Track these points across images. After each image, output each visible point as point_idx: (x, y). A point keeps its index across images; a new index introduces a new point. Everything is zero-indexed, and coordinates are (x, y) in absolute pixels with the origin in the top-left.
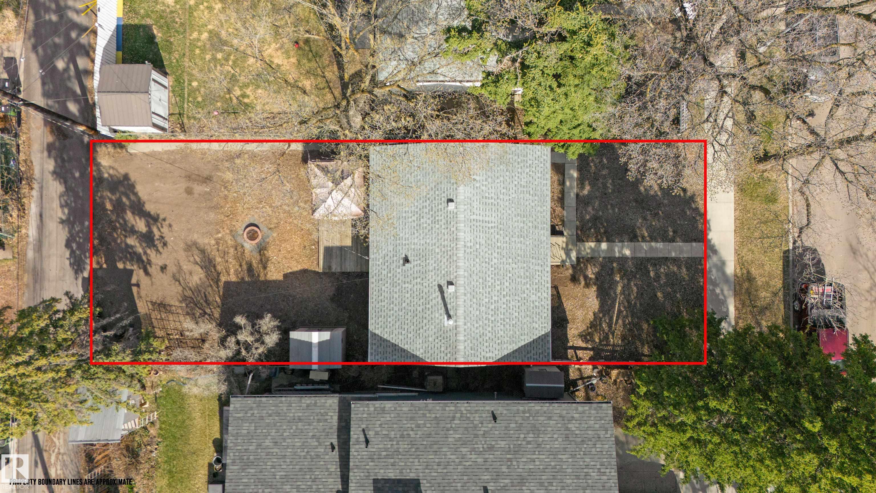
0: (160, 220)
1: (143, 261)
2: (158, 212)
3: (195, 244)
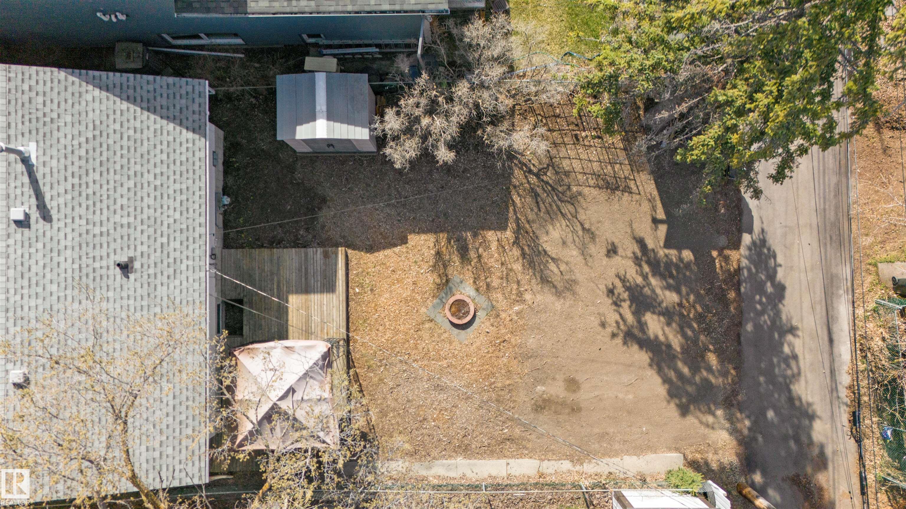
0: (621, 335)
1: (649, 263)
2: (625, 348)
3: (558, 294)
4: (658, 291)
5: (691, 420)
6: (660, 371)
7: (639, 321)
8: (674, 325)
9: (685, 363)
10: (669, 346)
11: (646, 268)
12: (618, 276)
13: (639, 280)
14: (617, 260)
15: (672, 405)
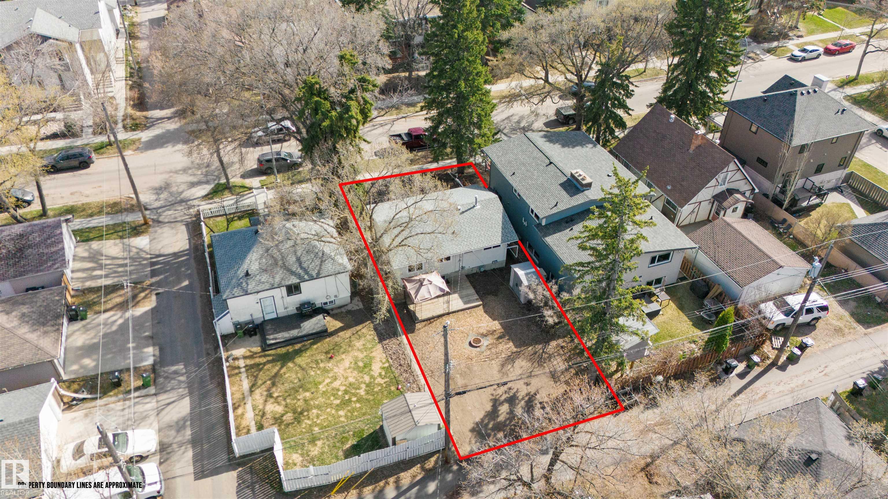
4: (519, 406)
5: (470, 434)
6: (485, 416)
7: (503, 402)
8: (508, 416)
9: (494, 425)
10: (498, 416)
11: (527, 398)
12: (518, 389)
13: (520, 397)
14: (525, 387)
15: (472, 425)
